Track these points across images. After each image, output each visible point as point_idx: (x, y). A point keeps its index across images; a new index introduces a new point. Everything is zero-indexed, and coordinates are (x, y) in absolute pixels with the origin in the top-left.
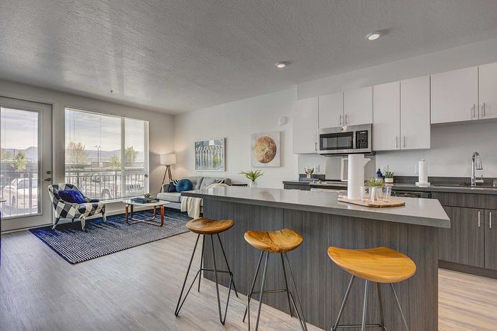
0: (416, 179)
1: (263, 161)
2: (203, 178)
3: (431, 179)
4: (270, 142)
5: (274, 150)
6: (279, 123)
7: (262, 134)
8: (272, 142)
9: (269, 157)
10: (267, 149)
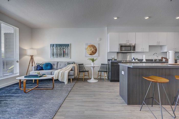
0: (143, 60)
1: (91, 54)
2: (58, 62)
3: (146, 60)
4: (94, 47)
5: (96, 50)
6: (98, 40)
7: (90, 43)
8: (95, 47)
9: (93, 53)
10: (93, 50)
